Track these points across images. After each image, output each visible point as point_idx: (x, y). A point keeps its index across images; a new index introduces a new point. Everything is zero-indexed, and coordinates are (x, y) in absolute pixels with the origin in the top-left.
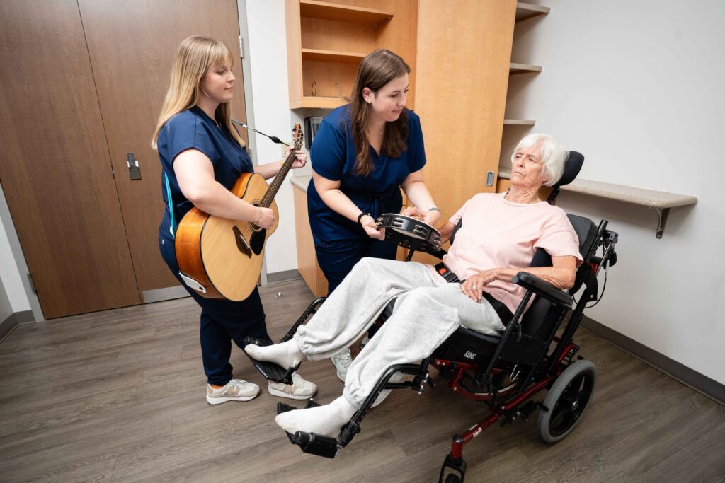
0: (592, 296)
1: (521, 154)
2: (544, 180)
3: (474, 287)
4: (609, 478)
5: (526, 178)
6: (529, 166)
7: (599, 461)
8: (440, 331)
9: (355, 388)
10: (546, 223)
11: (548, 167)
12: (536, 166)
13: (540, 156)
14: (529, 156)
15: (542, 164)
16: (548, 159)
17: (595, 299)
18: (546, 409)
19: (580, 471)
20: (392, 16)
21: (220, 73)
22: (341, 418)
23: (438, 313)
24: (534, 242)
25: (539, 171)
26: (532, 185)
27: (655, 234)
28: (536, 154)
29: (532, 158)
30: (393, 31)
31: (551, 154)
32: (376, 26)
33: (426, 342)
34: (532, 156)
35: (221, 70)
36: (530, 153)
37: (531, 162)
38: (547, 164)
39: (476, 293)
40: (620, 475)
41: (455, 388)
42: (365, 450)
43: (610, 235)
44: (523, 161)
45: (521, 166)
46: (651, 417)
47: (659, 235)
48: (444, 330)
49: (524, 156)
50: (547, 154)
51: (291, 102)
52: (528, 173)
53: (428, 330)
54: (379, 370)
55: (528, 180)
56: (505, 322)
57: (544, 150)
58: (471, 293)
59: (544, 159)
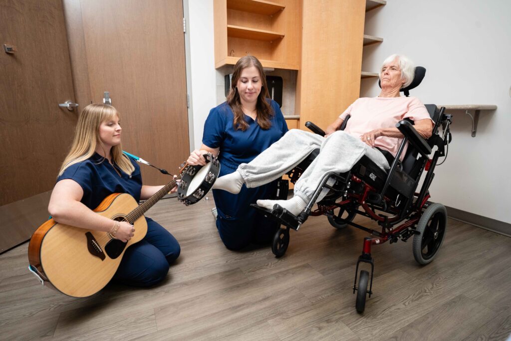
0: (441, 153)
1: (385, 67)
2: (403, 82)
3: (369, 139)
4: (467, 282)
5: (391, 81)
6: (392, 73)
7: (457, 273)
8: (356, 154)
9: (305, 187)
10: (409, 104)
11: (405, 72)
12: (396, 72)
13: (399, 66)
14: (391, 67)
15: (400, 71)
16: (404, 67)
17: (443, 155)
18: (419, 233)
19: (446, 278)
20: (284, 8)
21: (110, 126)
22: (297, 208)
23: (353, 143)
24: (402, 116)
25: (399, 75)
26: (395, 86)
27: (470, 135)
28: (396, 65)
29: (394, 68)
30: (285, 17)
31: (405, 64)
32: (272, 16)
33: (348, 161)
34: (393, 66)
35: (111, 123)
36: (392, 65)
37: (393, 71)
38: (404, 70)
39: (370, 142)
40: (474, 280)
41: (364, 202)
42: (293, 274)
43: (447, 117)
44: (388, 71)
45: (387, 74)
46: (486, 251)
47: (474, 134)
48: (359, 153)
49: (388, 68)
50: (403, 63)
51: (216, 64)
52: (392, 78)
53: (348, 154)
54: (319, 177)
55: (393, 82)
56: (390, 163)
57: (401, 62)
58: (367, 142)
59: (401, 67)
